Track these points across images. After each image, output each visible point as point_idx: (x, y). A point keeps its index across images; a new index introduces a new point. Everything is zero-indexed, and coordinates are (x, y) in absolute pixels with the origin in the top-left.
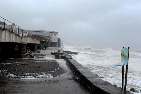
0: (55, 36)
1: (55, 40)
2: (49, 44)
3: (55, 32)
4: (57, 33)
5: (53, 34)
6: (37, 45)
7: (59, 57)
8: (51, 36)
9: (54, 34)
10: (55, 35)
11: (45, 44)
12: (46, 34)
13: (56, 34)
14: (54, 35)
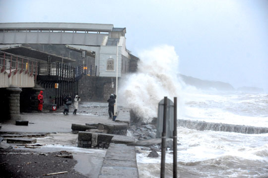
0: (110, 49)
1: (110, 65)
2: (84, 87)
3: (110, 28)
4: (122, 31)
5: (102, 40)
6: (17, 92)
7: (90, 140)
8: (91, 49)
9: (106, 38)
10: (113, 42)
11: (57, 86)
12: (67, 40)
13: (117, 35)
14: (107, 44)
